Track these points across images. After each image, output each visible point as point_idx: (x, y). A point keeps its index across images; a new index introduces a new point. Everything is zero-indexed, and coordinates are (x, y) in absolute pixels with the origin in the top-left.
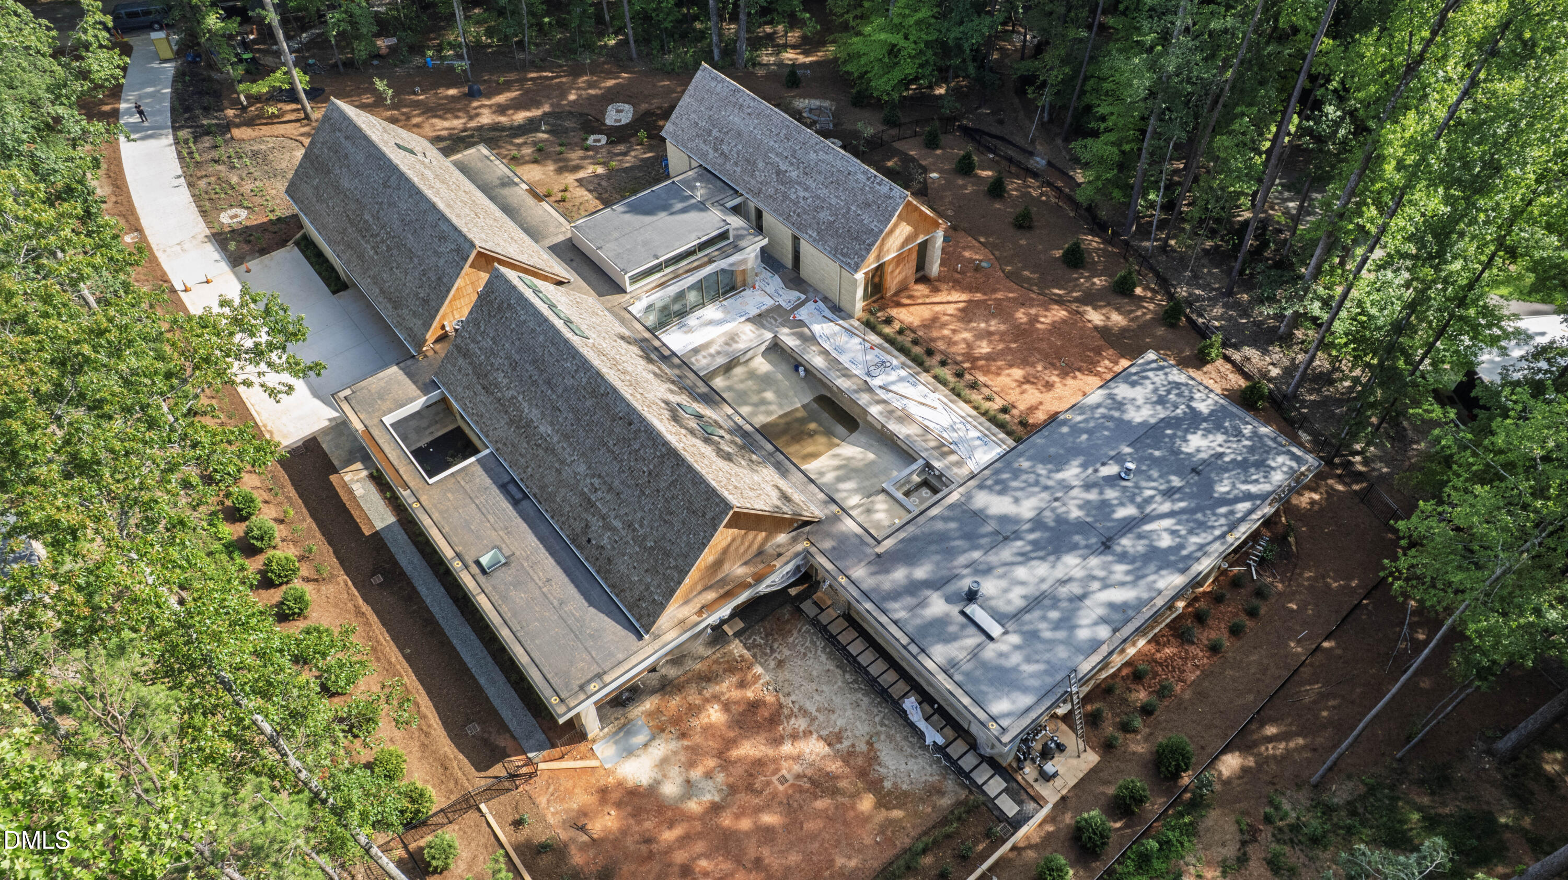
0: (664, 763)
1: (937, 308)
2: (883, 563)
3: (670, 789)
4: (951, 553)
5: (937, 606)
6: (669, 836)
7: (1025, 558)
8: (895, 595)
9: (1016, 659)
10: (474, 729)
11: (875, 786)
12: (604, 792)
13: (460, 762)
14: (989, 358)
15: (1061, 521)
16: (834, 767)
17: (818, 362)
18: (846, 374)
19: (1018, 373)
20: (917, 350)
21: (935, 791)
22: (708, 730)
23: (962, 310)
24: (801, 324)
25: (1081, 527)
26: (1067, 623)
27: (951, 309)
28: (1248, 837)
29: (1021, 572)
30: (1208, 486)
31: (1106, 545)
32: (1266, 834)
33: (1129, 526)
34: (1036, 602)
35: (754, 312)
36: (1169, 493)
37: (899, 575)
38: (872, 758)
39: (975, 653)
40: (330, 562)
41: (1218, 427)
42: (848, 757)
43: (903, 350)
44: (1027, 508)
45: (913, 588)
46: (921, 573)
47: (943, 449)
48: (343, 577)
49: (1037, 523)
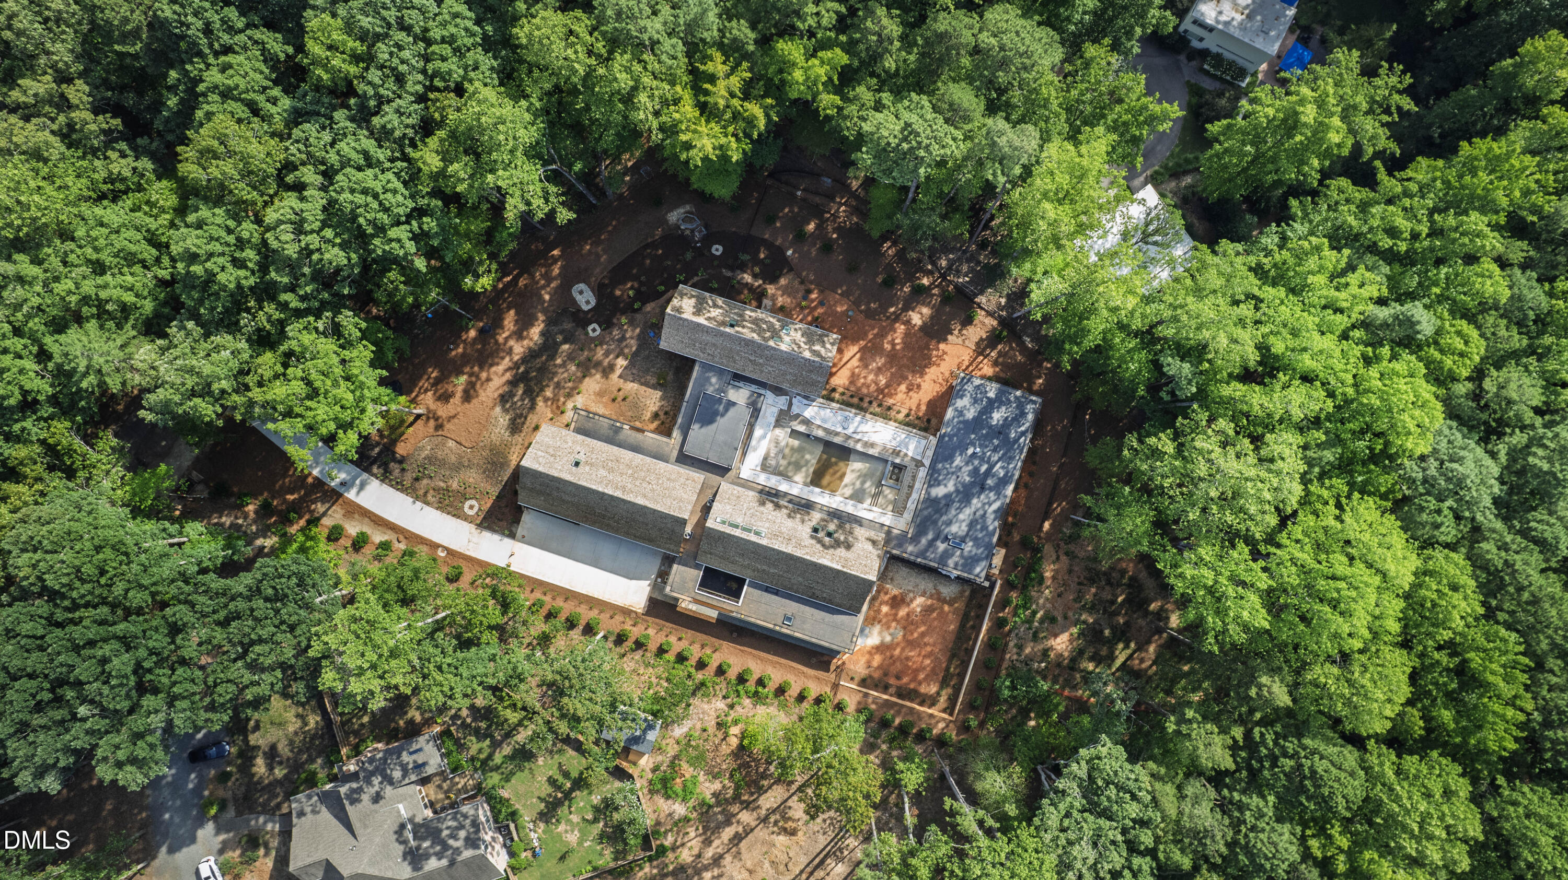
0: (880, 633)
1: (849, 365)
2: (915, 539)
3: (888, 639)
4: (935, 522)
5: (941, 547)
6: (897, 652)
7: (960, 509)
8: (926, 550)
9: (974, 551)
10: (814, 660)
11: (944, 601)
12: (870, 653)
13: (820, 674)
14: (888, 386)
15: (964, 485)
16: (929, 602)
17: (820, 433)
18: (837, 434)
19: (903, 387)
20: (855, 400)
21: (963, 591)
22: (886, 614)
23: (861, 360)
24: (798, 416)
25: (972, 484)
26: (984, 528)
27: (855, 362)
28: (1057, 548)
29: (961, 516)
30: (1007, 436)
31: (983, 488)
32: (1062, 544)
33: (988, 473)
34: (972, 525)
35: (773, 420)
36: (995, 450)
37: (924, 541)
38: (939, 593)
39: (962, 556)
40: (717, 642)
41: (1001, 403)
42: (931, 597)
43: (851, 405)
44: (950, 487)
45: (931, 543)
46: (930, 536)
47: (896, 453)
48: (725, 644)
49: (957, 491)
